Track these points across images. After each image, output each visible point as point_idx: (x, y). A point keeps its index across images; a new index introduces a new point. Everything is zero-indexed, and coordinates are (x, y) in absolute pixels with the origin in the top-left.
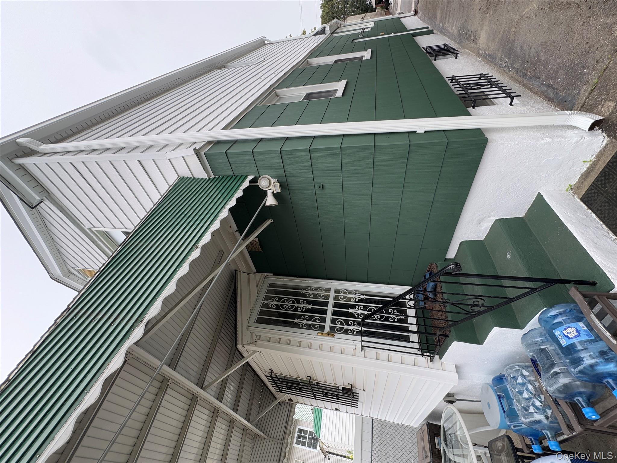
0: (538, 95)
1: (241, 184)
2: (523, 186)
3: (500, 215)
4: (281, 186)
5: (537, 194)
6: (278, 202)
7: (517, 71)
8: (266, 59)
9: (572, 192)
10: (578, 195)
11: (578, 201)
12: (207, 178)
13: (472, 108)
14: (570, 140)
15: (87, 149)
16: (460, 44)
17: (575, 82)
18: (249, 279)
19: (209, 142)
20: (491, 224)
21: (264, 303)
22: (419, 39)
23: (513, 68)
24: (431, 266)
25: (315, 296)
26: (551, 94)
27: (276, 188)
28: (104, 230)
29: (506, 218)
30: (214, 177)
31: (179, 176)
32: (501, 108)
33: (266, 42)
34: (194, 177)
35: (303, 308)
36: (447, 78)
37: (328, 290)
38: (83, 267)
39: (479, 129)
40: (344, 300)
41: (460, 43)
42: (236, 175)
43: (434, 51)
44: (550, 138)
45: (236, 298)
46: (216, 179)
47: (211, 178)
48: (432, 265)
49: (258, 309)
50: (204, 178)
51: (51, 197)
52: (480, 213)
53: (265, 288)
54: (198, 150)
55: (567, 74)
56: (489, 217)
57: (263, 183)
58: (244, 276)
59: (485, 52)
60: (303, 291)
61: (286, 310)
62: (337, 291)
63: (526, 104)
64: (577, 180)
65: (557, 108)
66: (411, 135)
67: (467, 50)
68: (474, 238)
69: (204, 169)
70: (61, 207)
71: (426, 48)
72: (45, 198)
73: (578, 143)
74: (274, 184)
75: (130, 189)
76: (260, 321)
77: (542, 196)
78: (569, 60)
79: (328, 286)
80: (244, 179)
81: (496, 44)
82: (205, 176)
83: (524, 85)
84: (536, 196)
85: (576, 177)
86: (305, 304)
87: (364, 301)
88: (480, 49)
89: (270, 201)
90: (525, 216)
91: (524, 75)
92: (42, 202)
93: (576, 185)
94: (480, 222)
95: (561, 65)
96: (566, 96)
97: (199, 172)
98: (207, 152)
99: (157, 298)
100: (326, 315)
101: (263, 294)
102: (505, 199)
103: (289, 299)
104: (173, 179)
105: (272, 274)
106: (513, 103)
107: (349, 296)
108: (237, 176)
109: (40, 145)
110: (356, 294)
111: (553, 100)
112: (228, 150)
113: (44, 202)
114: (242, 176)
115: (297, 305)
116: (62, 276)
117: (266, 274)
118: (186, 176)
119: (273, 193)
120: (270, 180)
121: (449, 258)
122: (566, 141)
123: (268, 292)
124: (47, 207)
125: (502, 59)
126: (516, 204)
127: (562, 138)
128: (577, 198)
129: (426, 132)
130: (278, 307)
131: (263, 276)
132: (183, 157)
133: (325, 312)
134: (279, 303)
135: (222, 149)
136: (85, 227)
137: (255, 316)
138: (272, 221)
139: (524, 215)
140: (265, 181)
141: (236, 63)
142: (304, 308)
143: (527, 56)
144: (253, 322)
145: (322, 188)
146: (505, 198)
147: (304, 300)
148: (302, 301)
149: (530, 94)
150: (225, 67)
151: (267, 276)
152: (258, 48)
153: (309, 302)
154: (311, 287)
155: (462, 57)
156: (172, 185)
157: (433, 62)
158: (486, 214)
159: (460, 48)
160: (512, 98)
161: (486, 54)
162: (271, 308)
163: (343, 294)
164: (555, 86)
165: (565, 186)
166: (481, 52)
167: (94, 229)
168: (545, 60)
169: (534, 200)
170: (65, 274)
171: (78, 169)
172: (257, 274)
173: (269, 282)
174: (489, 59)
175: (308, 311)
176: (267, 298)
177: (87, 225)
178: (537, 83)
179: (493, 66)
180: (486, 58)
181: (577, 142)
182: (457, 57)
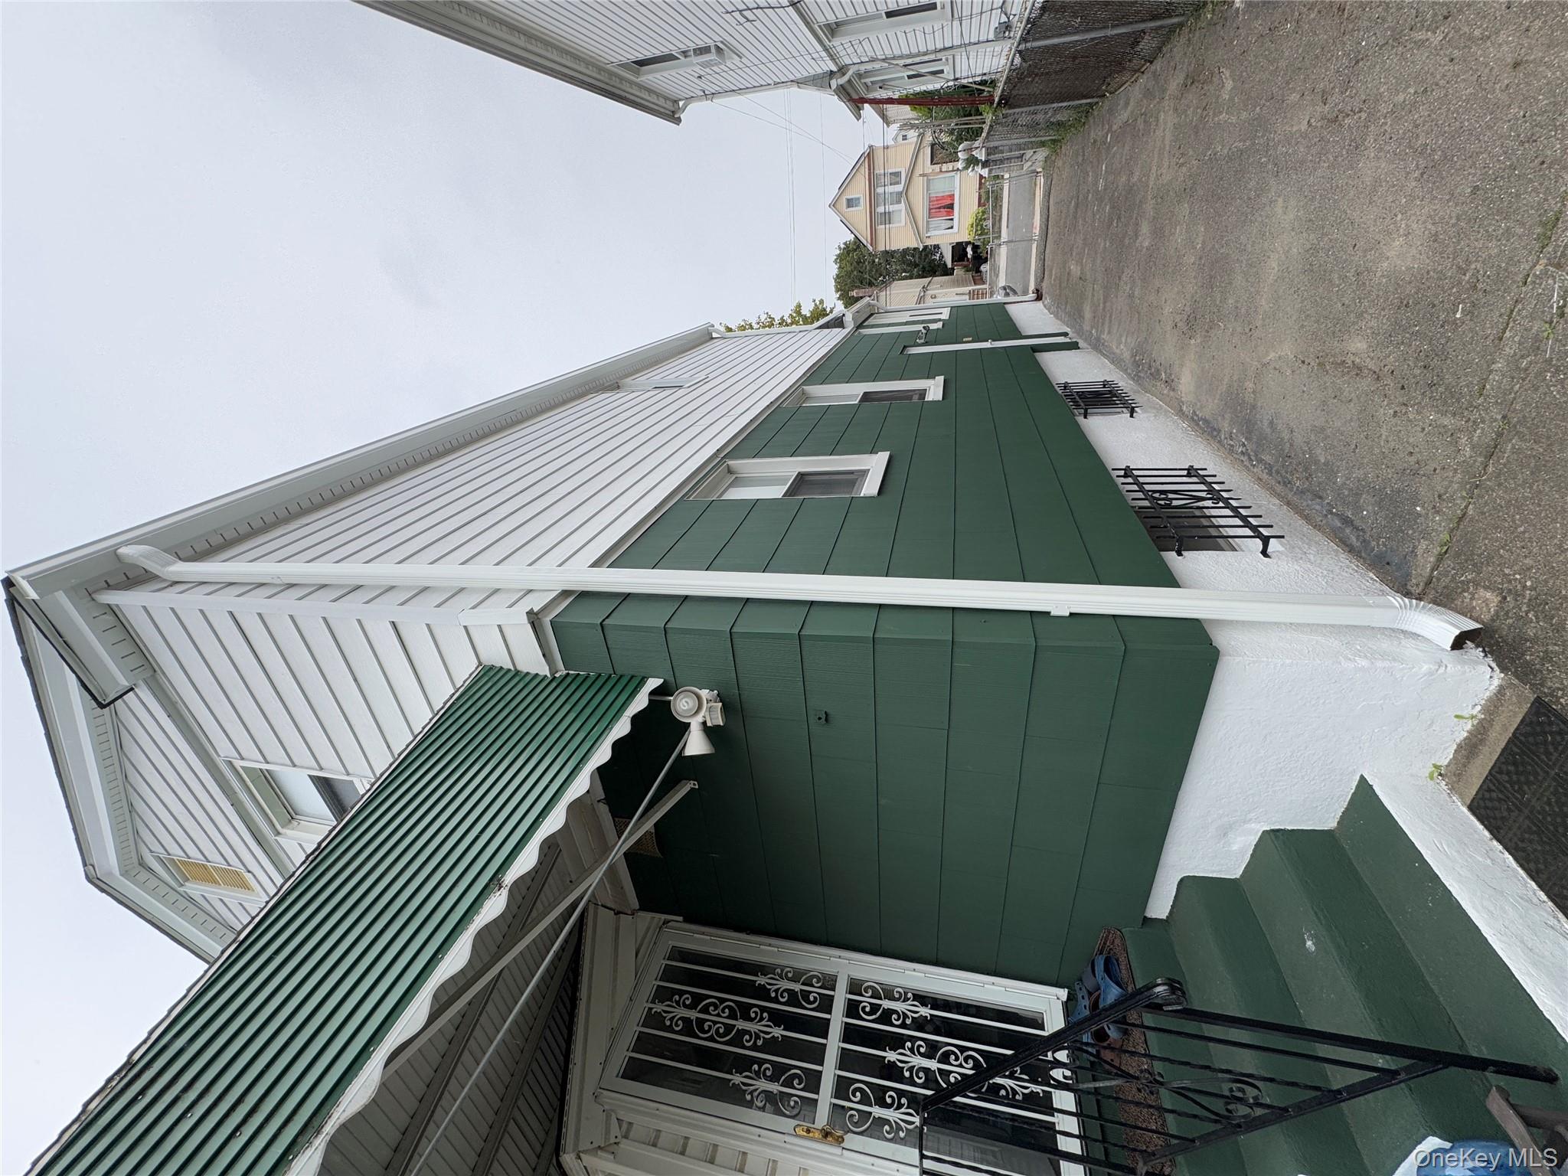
0: (1324, 533)
1: (630, 699)
2: (1320, 758)
3: (1274, 819)
4: (726, 709)
5: (1358, 778)
6: (713, 745)
7: (1269, 469)
8: (711, 376)
9: (1444, 783)
10: (1462, 797)
11: (1463, 812)
12: (549, 675)
13: (1174, 553)
14: (1414, 667)
15: (278, 582)
16: (1138, 381)
17: (1400, 526)
18: (617, 930)
19: (565, 593)
20: (1254, 839)
21: (650, 1009)
22: (1049, 360)
23: (1260, 461)
24: (1107, 936)
25: (794, 999)
26: (1354, 539)
27: (713, 716)
28: (265, 766)
29: (1289, 828)
30: (565, 672)
31: (480, 664)
32: (1244, 561)
33: (715, 335)
34: (516, 669)
35: (758, 1037)
36: (1113, 469)
37: (830, 982)
38: (183, 854)
39: (1197, 620)
40: (874, 1017)
41: (1137, 378)
42: (619, 673)
43: (1082, 395)
44: (1366, 656)
45: (575, 986)
46: (569, 680)
47: (557, 675)
48: (1109, 933)
49: (633, 1028)
50: (542, 673)
51: (157, 681)
52: (1221, 812)
53: (659, 963)
54: (537, 614)
55: (1379, 503)
56: (1245, 822)
57: (682, 705)
58: (606, 915)
59: (1194, 412)
60: (761, 980)
61: (711, 1039)
62: (855, 987)
63: (1300, 556)
64: (1451, 756)
65: (1371, 575)
66: (1037, 620)
67: (1154, 398)
68: (1214, 872)
69: (544, 655)
70: (174, 704)
71: (1066, 386)
72: (141, 682)
73: (1432, 675)
74: (709, 705)
75: (355, 680)
76: (635, 1072)
77: (1371, 786)
78: (1378, 477)
79: (830, 970)
80: (636, 688)
81: (1216, 401)
82: (544, 670)
83: (1288, 504)
84: (1356, 783)
85: (1446, 749)
86: (763, 1023)
87: (929, 1027)
88: (1183, 402)
89: (696, 745)
90: (1336, 828)
91: (1286, 483)
92: (132, 689)
93: (1449, 768)
94: (1224, 832)
95: (1363, 483)
96: (1386, 552)
97: (531, 659)
98: (556, 619)
99: (374, 1051)
100: (822, 1064)
101: (651, 983)
102: (1281, 784)
103: (721, 1004)
104: (465, 669)
105: (681, 919)
106: (1270, 550)
107: (887, 1004)
108: (621, 676)
109: (169, 564)
110: (906, 1000)
111: (1360, 552)
112: (607, 617)
113: (136, 690)
114: (632, 677)
115: (741, 1024)
116: (117, 873)
117: (664, 917)
118: (498, 665)
119: (704, 723)
120: (699, 698)
121: (1154, 917)
122: (1403, 669)
123: (668, 974)
124: (141, 706)
125: (1234, 436)
126: (1308, 797)
127: (1394, 660)
128: (1459, 804)
129: (1071, 614)
130: (688, 1028)
131: (656, 920)
132: (499, 626)
133: (817, 1054)
134: (693, 1015)
135: (593, 615)
136: (219, 756)
137: (622, 1055)
138: (694, 784)
139: (1335, 824)
140: (686, 699)
141: (642, 378)
142: (762, 1035)
143: (1288, 445)
144: (615, 1075)
145: (826, 720)
146: (1278, 781)
147: (763, 1009)
148: (756, 1013)
149: (1307, 528)
150: (618, 387)
151: (666, 922)
152: (698, 346)
153: (777, 1018)
154: (783, 968)
155: (1145, 415)
156: (462, 686)
157: (1081, 419)
158: (1239, 814)
159: (1139, 392)
160: (1266, 541)
161: (1197, 416)
162: (670, 1029)
163: (871, 997)
164: (1357, 523)
165: (1424, 767)
166: (1184, 408)
167: (238, 764)
168: (1326, 464)
169: (1353, 794)
170: (127, 868)
171: (243, 628)
172: (641, 914)
173: (670, 942)
174: (1206, 429)
175: (772, 1046)
176: (661, 995)
177: (224, 749)
178: (1318, 507)
179: (1215, 445)
180: (1198, 425)
181: (1431, 673)
182: (1135, 414)
